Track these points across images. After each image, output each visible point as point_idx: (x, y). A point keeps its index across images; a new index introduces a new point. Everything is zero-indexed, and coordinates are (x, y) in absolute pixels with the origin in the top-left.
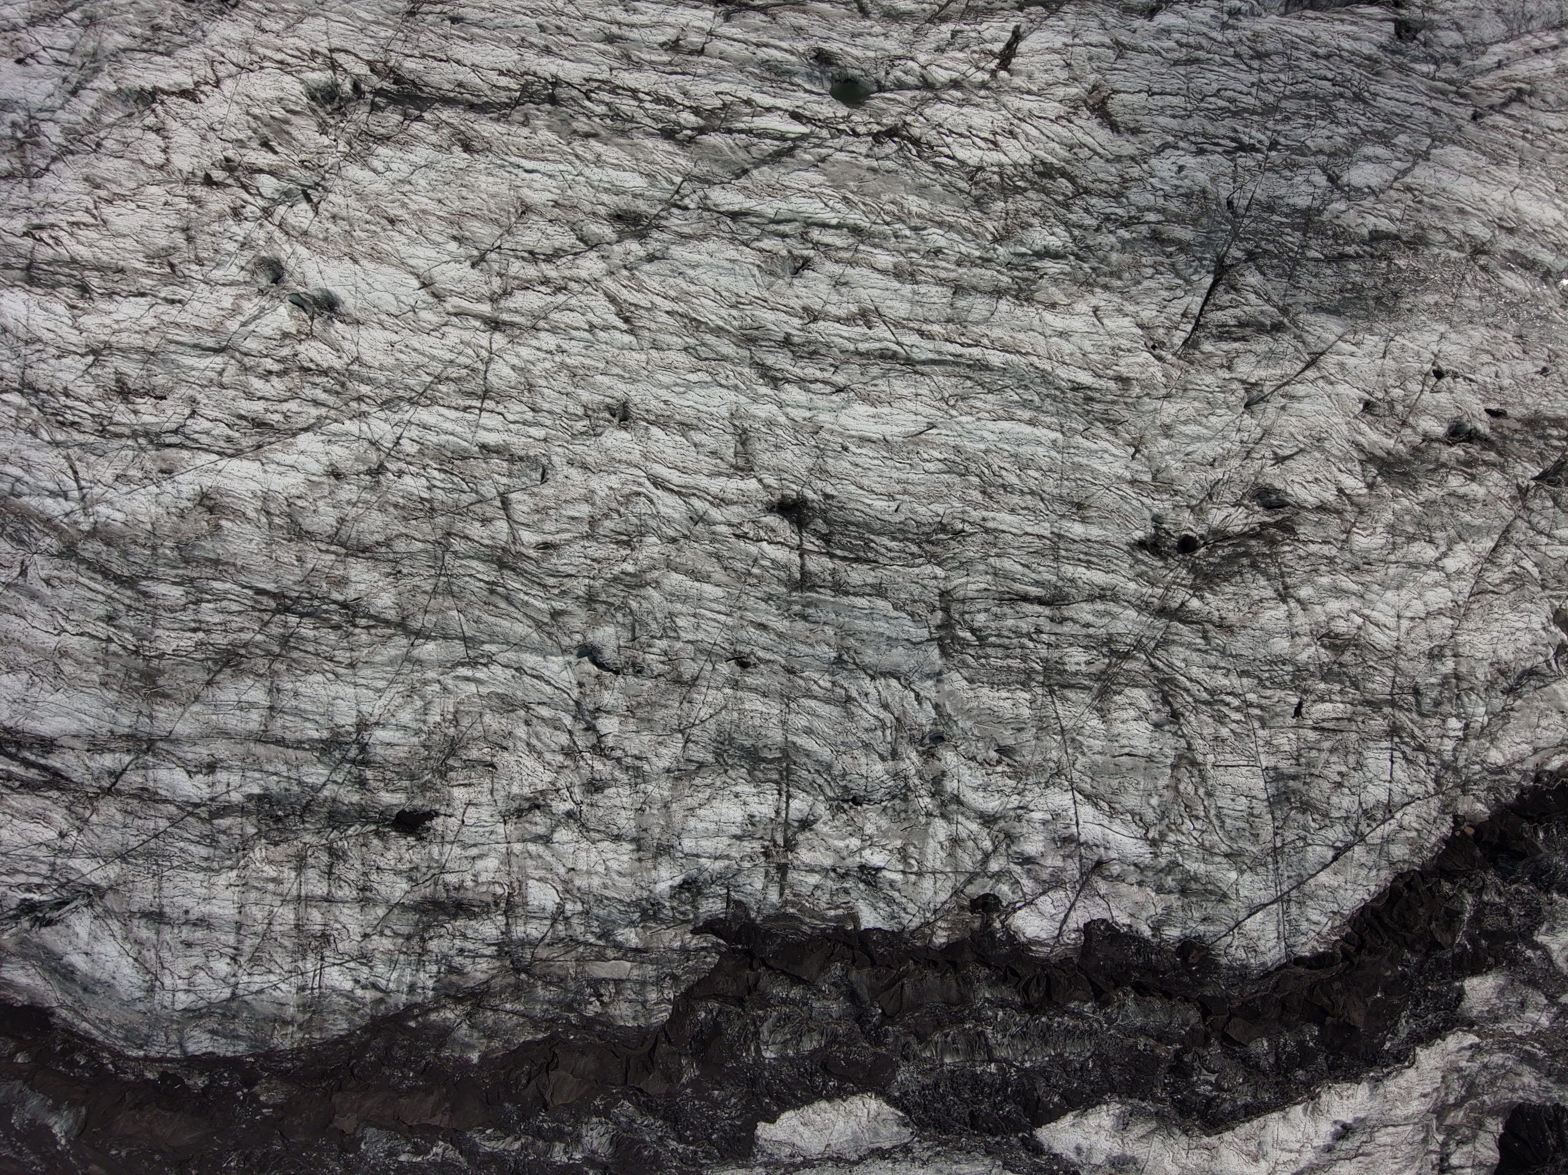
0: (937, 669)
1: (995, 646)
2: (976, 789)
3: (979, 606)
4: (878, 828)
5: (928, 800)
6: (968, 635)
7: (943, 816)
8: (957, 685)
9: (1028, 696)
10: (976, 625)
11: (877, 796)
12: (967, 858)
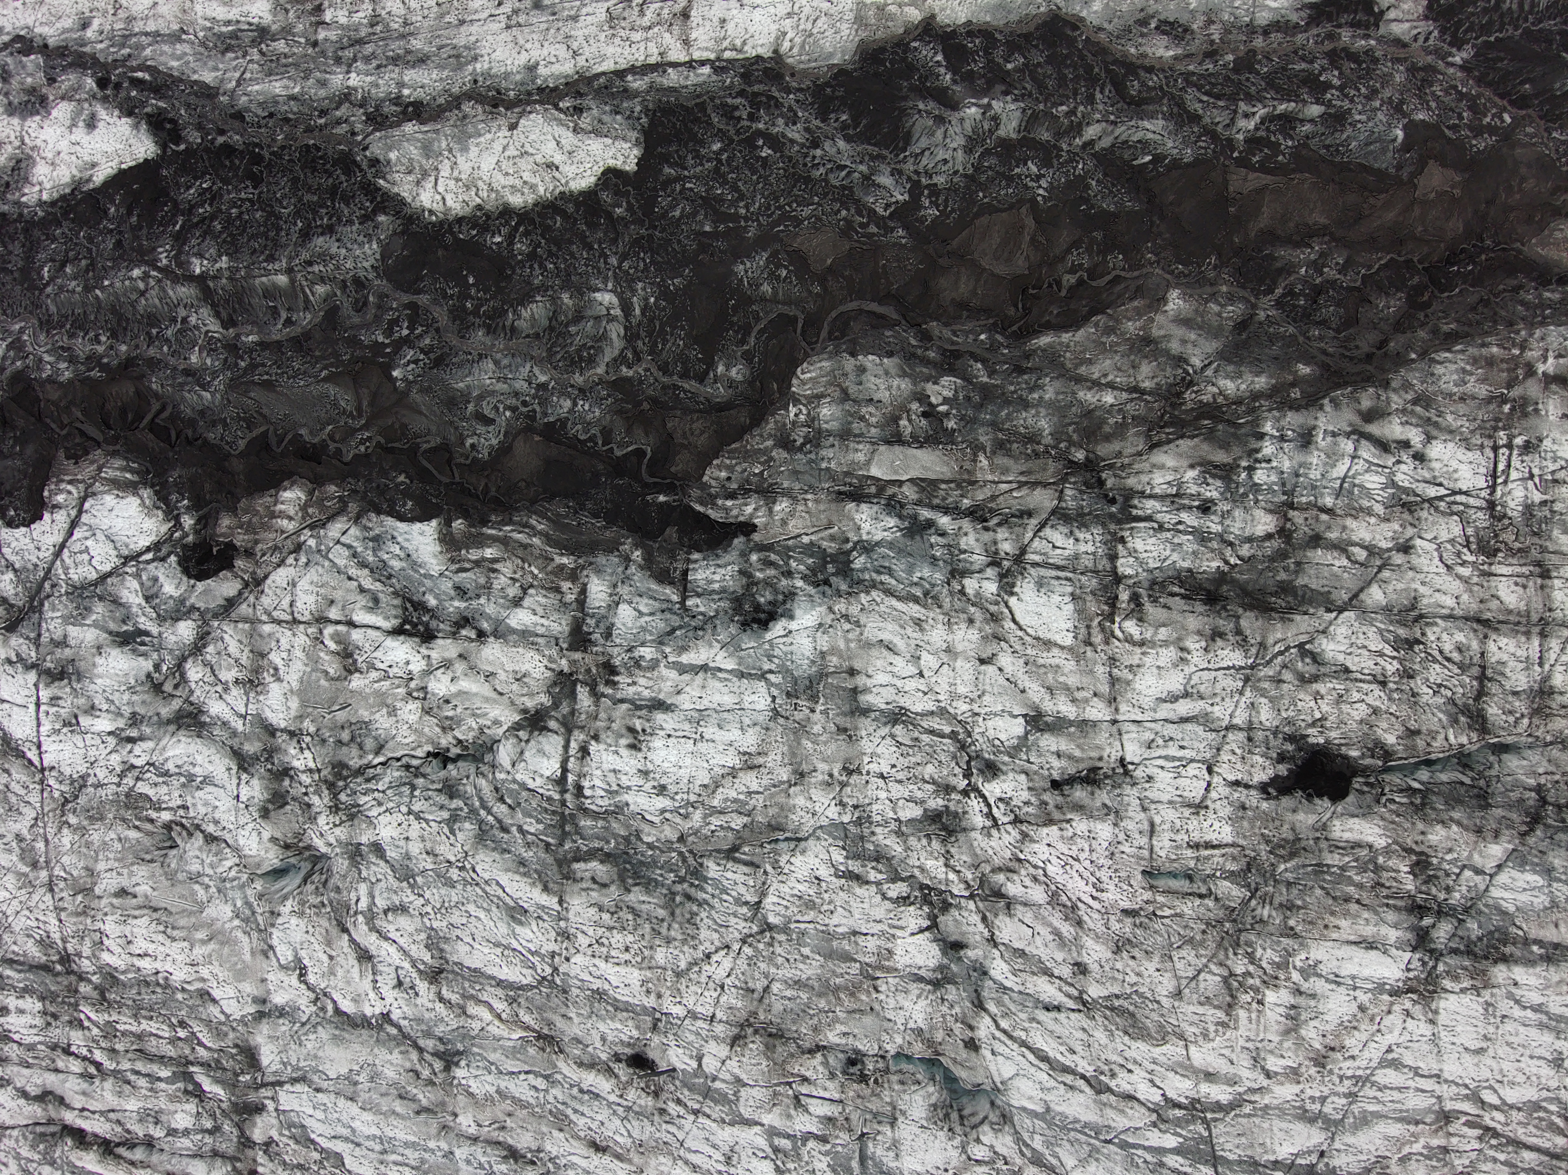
0: (265, 1028)
1: (161, 1059)
2: (207, 780)
3: (184, 1143)
4: (393, 712)
5: (296, 764)
6: (208, 1086)
7: (271, 731)
8: (231, 992)
9: (106, 957)
10: (191, 1107)
11: (394, 774)
12: (233, 647)
